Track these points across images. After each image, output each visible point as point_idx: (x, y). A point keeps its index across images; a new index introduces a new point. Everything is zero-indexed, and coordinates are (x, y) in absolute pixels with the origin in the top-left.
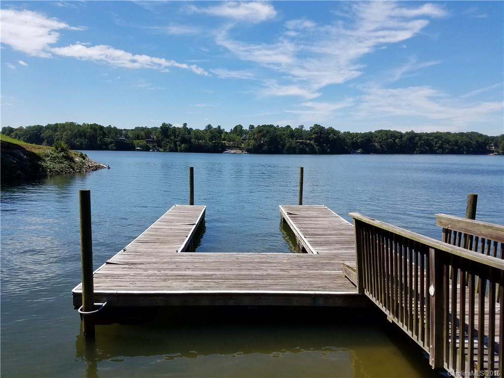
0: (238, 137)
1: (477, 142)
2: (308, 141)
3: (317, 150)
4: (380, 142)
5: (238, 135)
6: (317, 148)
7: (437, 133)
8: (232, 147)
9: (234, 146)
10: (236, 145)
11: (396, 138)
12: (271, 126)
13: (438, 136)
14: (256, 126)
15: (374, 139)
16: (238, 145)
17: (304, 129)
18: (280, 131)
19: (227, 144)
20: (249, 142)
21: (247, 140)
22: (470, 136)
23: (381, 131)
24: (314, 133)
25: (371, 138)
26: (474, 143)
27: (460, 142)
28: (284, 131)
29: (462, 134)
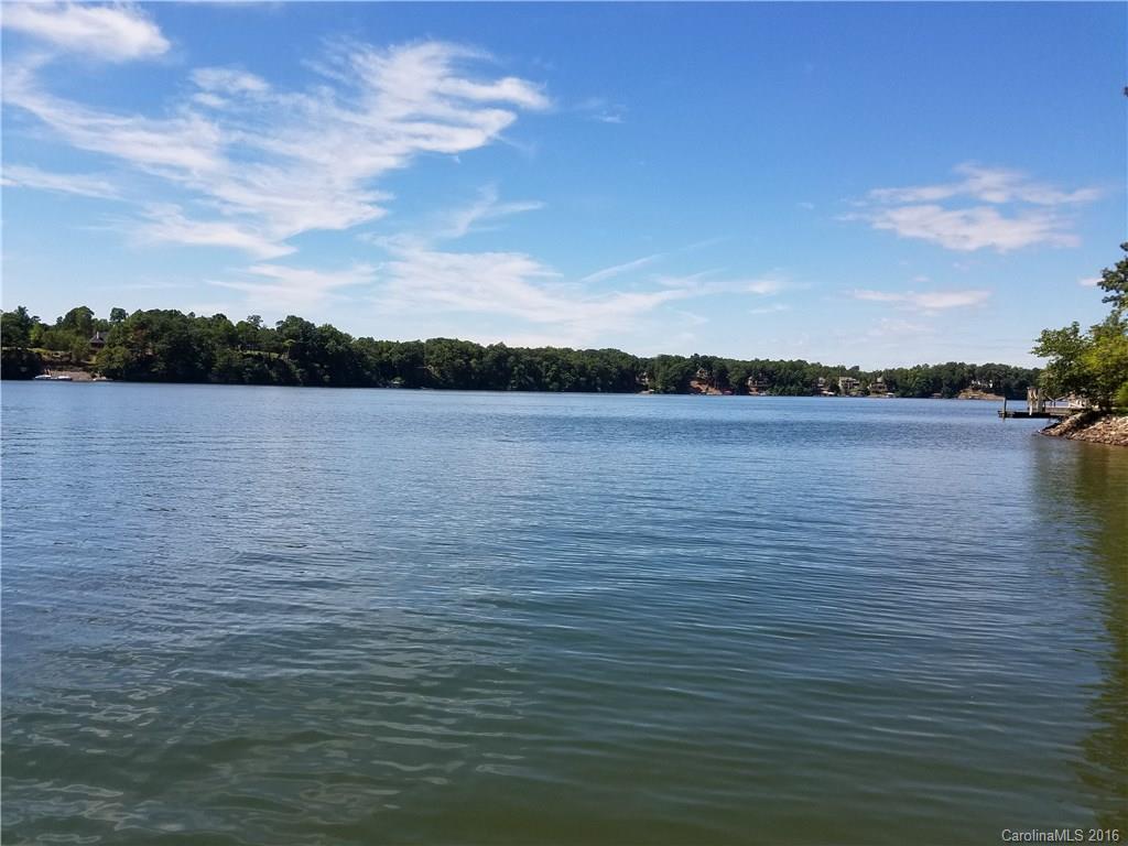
0: (78, 339)
1: (619, 368)
2: (275, 355)
3: (298, 376)
4: (437, 364)
5: (78, 333)
6: (298, 372)
7: (548, 349)
8: (62, 363)
9: (68, 363)
10: (74, 360)
11: (471, 356)
12: (174, 314)
13: (549, 356)
14: (130, 312)
15: (426, 357)
16: (78, 359)
17: (261, 325)
18: (199, 326)
19: (46, 357)
20: (113, 351)
21: (106, 348)
22: (605, 357)
23: (439, 341)
24: (289, 336)
25: (420, 356)
26: (614, 370)
27: (589, 367)
28: (209, 326)
29: (591, 353)
